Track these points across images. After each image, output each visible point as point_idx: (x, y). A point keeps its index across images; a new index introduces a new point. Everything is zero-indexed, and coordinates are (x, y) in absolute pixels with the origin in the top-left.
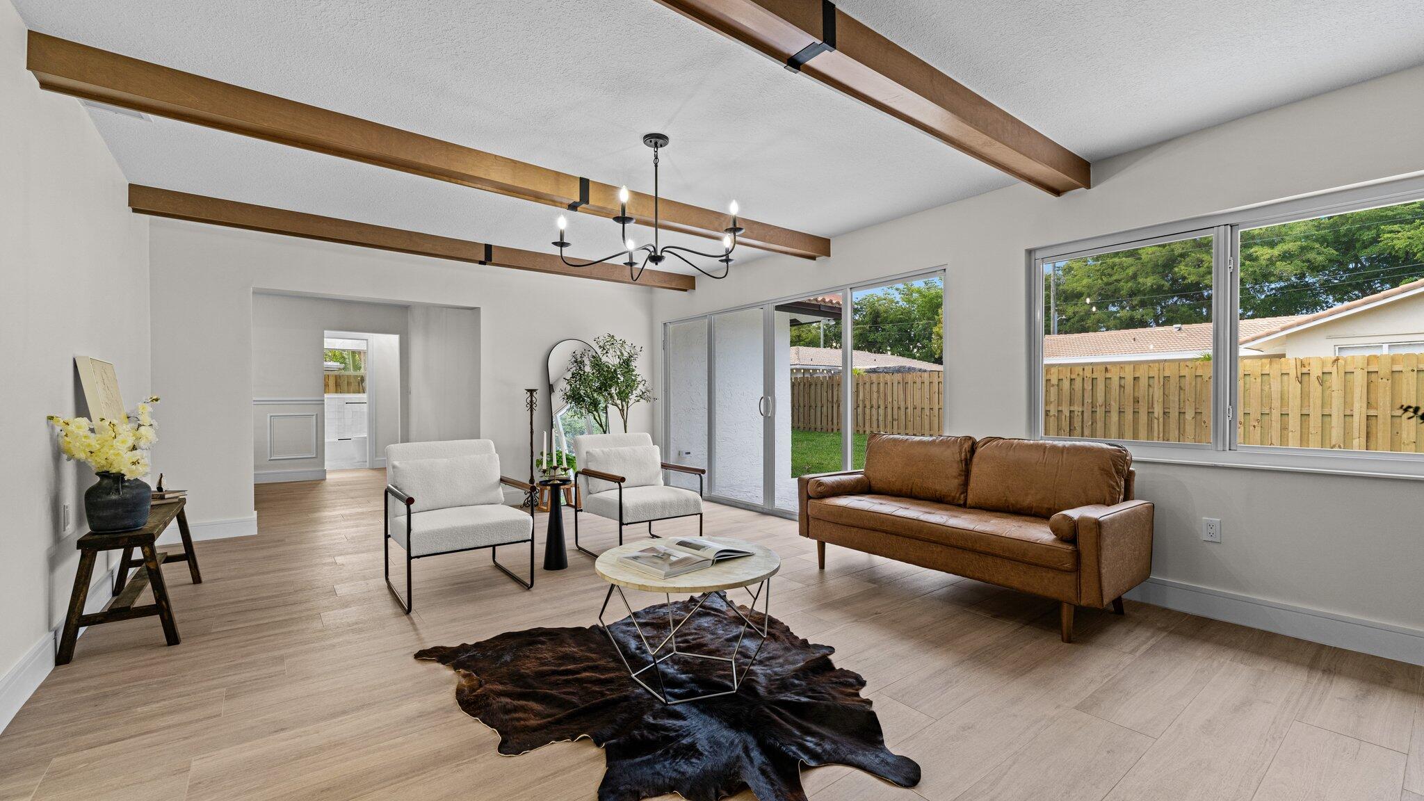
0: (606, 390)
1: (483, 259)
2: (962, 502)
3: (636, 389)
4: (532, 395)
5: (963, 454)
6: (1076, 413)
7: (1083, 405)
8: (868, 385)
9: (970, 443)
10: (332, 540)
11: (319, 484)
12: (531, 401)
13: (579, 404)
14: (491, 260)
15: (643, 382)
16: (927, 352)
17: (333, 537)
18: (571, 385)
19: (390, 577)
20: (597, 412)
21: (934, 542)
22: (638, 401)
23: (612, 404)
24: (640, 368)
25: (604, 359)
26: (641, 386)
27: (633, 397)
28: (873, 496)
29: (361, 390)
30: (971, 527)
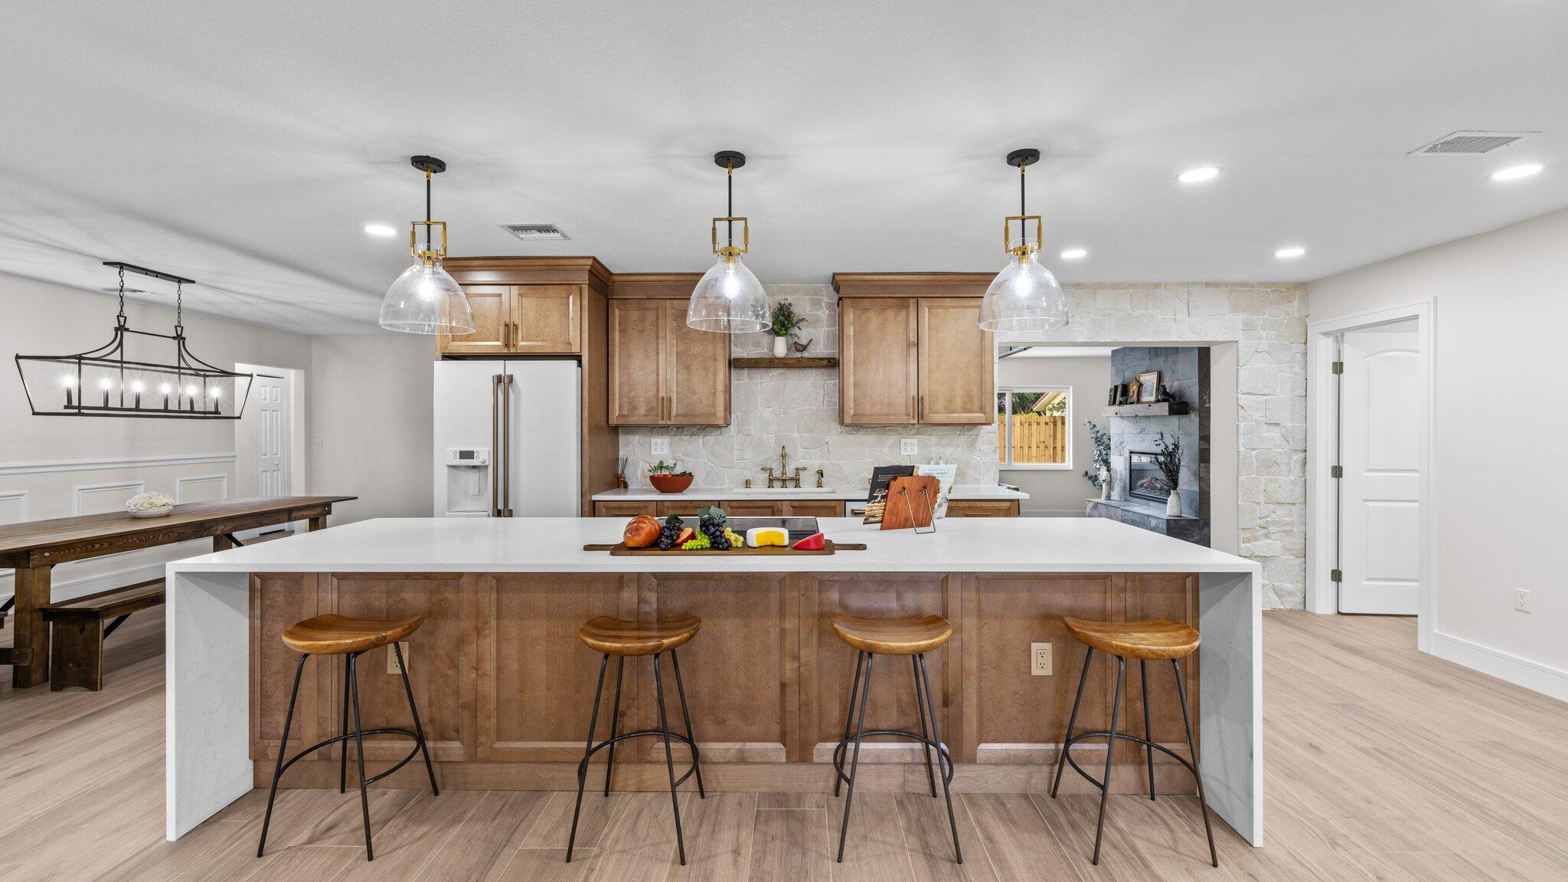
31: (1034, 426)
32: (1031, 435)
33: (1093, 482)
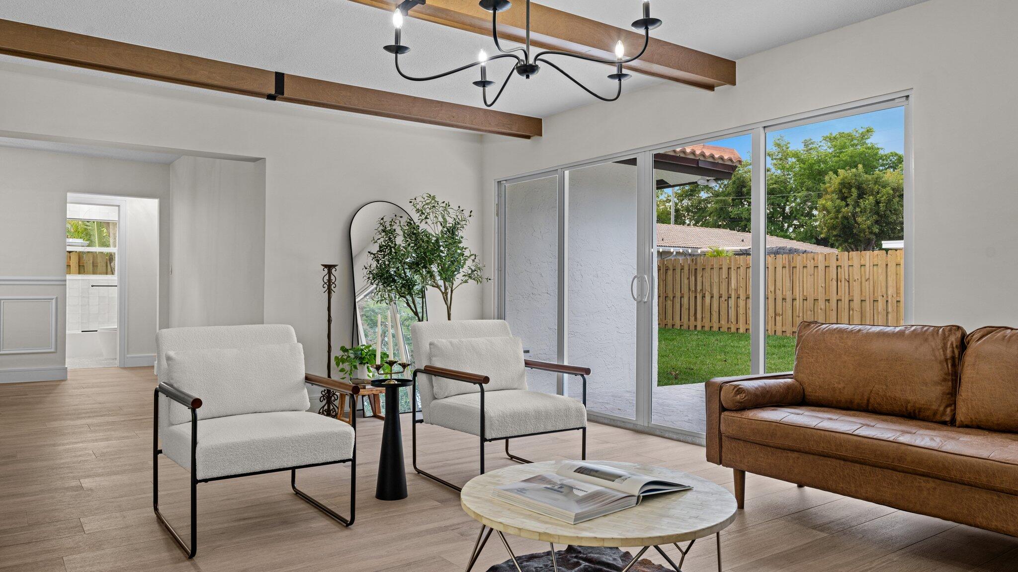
0: (425, 267)
1: (273, 92)
2: (948, 419)
3: (462, 267)
4: (330, 273)
5: (949, 351)
8: (742, 270)
9: (959, 334)
10: (75, 456)
11: (59, 385)
12: (329, 280)
13: (388, 286)
14: (283, 94)
15: (473, 257)
16: (806, 232)
17: (79, 453)
18: (378, 261)
19: (160, 507)
20: (411, 295)
21: (923, 475)
22: (466, 282)
23: (433, 286)
24: (468, 239)
25: (423, 226)
26: (469, 263)
27: (459, 277)
28: (812, 408)
29: (109, 270)
30: (984, 453)
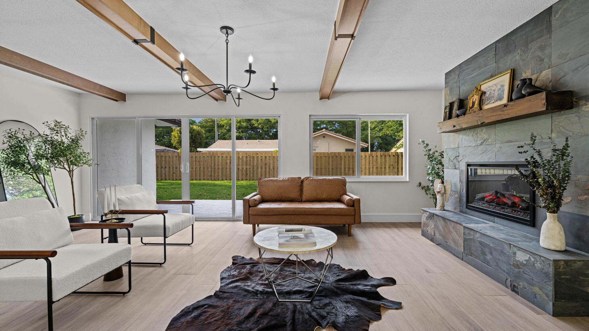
2: (300, 200)
5: (299, 184)
6: (248, 168)
7: (250, 166)
9: (301, 179)
22: (82, 166)
23: (61, 168)
31: (388, 157)
32: (385, 161)
33: (426, 191)
